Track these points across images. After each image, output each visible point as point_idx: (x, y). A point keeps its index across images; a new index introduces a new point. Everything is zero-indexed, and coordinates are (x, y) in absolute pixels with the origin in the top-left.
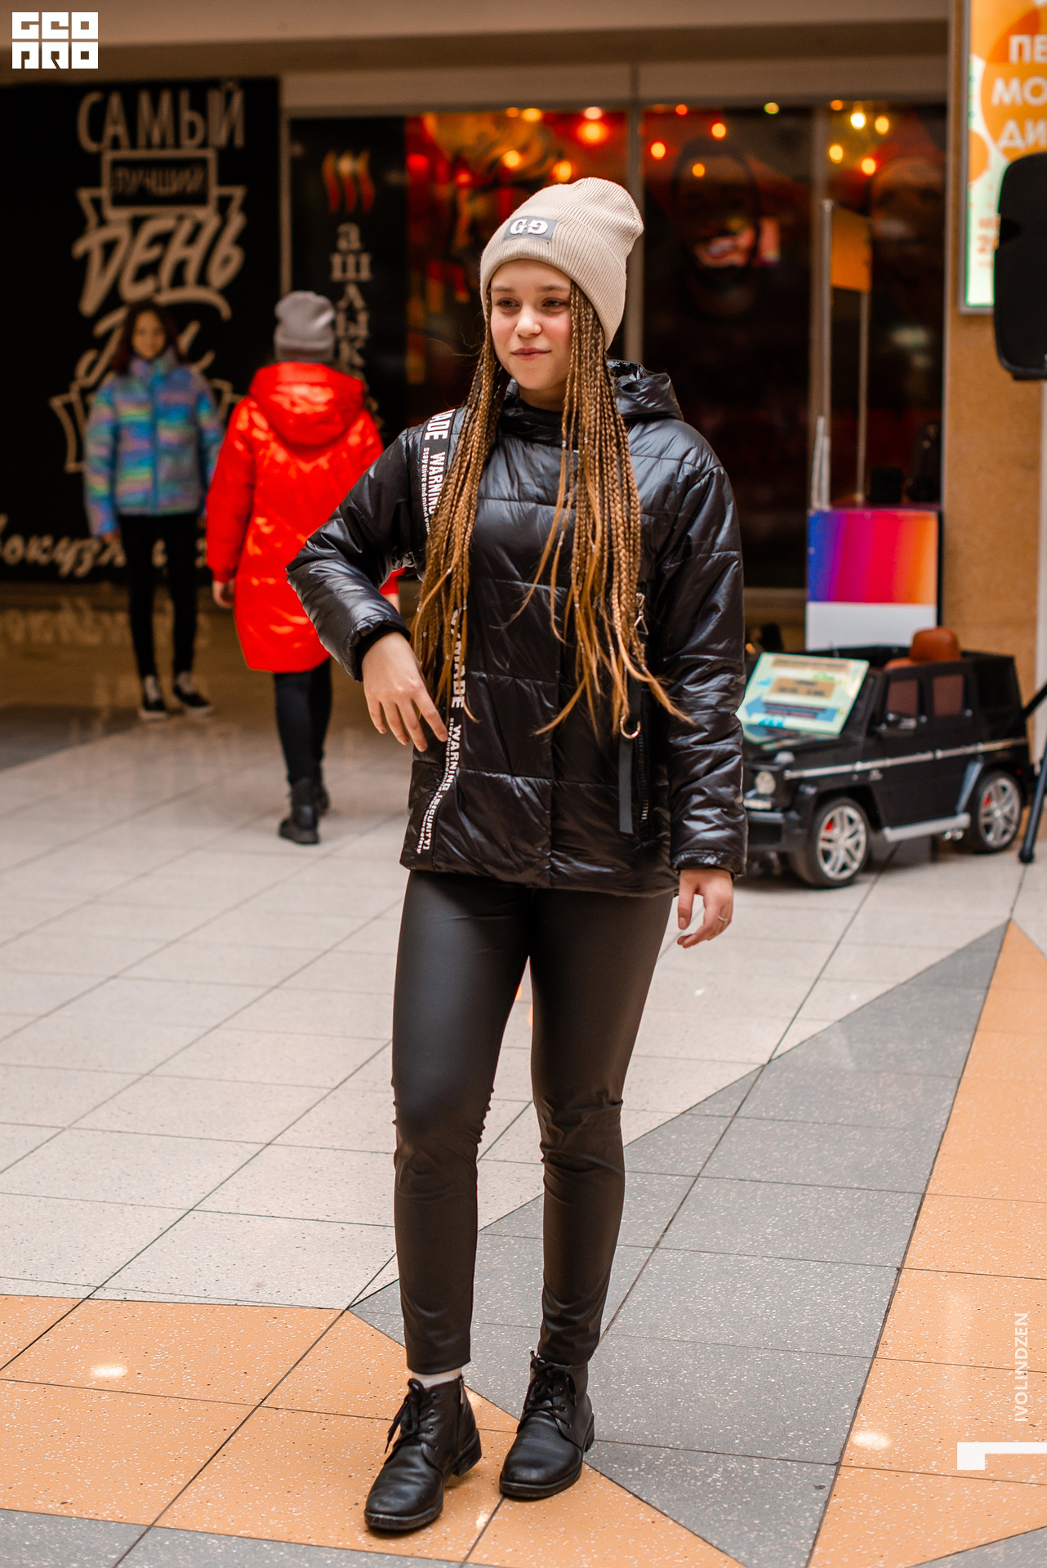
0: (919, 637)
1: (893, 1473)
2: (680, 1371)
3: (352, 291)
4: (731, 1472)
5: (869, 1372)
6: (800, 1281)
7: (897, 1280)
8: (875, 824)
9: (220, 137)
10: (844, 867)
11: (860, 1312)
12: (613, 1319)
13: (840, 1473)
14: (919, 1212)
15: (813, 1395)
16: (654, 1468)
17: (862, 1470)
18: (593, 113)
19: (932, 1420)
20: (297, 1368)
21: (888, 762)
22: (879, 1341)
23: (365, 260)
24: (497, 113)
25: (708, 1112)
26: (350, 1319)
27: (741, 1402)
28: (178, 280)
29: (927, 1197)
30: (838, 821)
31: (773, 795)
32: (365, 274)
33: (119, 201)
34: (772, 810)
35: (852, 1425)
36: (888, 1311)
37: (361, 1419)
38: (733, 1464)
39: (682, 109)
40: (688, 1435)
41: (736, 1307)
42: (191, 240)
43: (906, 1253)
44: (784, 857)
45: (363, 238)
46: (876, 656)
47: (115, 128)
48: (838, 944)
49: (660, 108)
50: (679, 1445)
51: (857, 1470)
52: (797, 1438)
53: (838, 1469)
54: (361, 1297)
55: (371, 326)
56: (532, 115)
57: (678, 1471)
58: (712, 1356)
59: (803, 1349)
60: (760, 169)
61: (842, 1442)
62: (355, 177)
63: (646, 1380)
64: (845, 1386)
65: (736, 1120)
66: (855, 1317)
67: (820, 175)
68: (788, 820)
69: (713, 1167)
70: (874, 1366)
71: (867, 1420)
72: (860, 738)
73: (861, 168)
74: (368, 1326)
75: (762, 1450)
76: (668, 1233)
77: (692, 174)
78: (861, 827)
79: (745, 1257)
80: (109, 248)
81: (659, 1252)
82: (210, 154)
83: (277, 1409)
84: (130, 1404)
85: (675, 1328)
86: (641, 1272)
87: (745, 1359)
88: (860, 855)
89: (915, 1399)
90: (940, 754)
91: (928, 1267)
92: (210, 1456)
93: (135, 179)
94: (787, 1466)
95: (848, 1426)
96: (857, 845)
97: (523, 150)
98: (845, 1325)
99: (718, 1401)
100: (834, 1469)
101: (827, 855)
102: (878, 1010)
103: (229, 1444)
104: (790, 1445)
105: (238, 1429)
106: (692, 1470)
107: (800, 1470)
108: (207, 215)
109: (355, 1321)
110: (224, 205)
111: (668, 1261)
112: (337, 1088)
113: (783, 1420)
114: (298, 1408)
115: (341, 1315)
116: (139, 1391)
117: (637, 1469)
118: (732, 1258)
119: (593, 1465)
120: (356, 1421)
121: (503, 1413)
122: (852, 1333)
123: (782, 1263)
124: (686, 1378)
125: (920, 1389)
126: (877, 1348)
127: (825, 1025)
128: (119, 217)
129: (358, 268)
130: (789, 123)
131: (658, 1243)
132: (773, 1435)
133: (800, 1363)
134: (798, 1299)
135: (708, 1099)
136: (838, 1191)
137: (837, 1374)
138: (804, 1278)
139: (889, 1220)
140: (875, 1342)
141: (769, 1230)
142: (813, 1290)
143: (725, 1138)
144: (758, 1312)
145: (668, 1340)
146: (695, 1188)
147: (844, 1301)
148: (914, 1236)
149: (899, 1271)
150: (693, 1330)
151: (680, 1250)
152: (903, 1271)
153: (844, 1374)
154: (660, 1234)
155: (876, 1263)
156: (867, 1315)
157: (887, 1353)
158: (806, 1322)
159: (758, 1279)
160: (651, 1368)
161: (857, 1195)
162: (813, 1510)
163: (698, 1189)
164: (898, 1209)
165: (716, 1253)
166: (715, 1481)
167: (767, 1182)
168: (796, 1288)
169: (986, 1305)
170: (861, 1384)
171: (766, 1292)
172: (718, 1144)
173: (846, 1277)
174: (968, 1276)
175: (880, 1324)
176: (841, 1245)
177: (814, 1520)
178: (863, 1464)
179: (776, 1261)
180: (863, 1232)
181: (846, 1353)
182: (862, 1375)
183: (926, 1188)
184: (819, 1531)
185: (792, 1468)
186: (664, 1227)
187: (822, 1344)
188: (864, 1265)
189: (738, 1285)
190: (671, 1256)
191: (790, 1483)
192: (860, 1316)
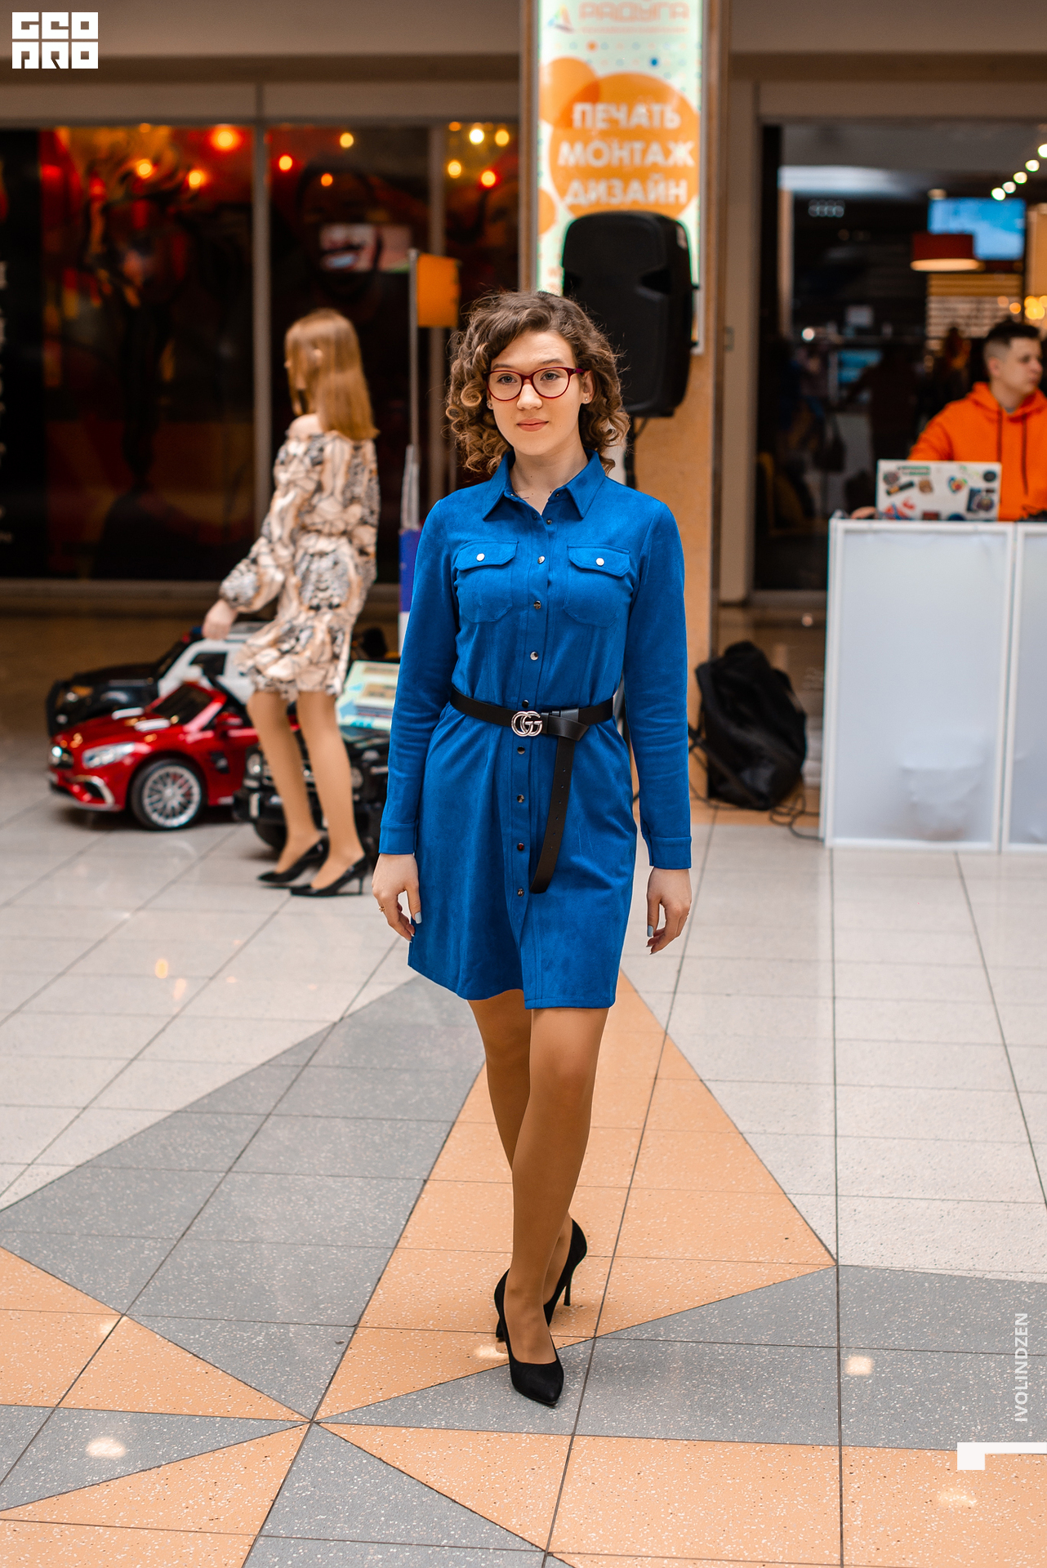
1: (398, 1331)
2: (239, 1264)
4: (271, 1335)
5: (390, 1259)
6: (344, 1192)
7: (422, 1190)
11: (389, 1215)
12: (188, 1228)
13: (356, 1332)
14: (448, 1136)
15: (343, 1277)
16: (209, 1336)
17: (374, 1329)
22: (401, 1236)
25: (284, 1062)
27: (286, 1284)
29: (457, 1124)
35: (371, 1297)
36: (411, 1214)
38: (274, 1329)
40: (241, 1311)
41: (289, 1214)
43: (433, 1168)
50: (233, 1317)
51: (371, 1329)
52: (326, 1309)
53: (355, 1330)
57: (230, 1336)
58: (266, 1250)
59: (340, 1244)
61: (361, 1310)
63: (211, 1271)
64: (370, 1270)
65: (307, 1069)
66: (385, 1218)
69: (283, 1107)
70: (395, 1253)
71: (384, 1294)
75: (298, 1318)
76: (240, 1160)
79: (301, 1177)
81: (231, 1175)
85: (238, 1232)
86: (215, 1191)
87: (293, 1253)
89: (425, 1275)
91: (449, 1179)
94: (316, 1329)
95: (368, 1297)
98: (375, 1225)
99: (267, 1284)
100: (352, 1329)
104: (321, 1314)
106: (240, 1335)
107: (326, 1331)
111: (237, 1181)
113: (317, 1297)
117: (197, 1336)
118: (290, 1177)
119: (162, 1335)
121: (94, 1301)
122: (382, 1230)
123: (330, 1181)
124: (243, 1268)
125: (428, 1269)
126: (398, 1241)
127: (392, 988)
131: (231, 1168)
132: (307, 1307)
133: (336, 1254)
134: (341, 1206)
135: (284, 1052)
136: (384, 1122)
137: (364, 1261)
138: (347, 1191)
139: (423, 1143)
140: (398, 1236)
141: (323, 1155)
142: (354, 1199)
143: (295, 1084)
144: (308, 1218)
145: (232, 1241)
146: (266, 1124)
147: (377, 1207)
148: (441, 1156)
149: (425, 1181)
150: (253, 1233)
151: (247, 1173)
152: (429, 1182)
153: (370, 1260)
154: (233, 1160)
155: (407, 1176)
156: (394, 1216)
157: (406, 1244)
158: (345, 1223)
159: (310, 1193)
160: (215, 1263)
161: (399, 1126)
162: (332, 1359)
163: (268, 1125)
164: (431, 1135)
165: (277, 1174)
166: (258, 1342)
167: (327, 1117)
168: (340, 1198)
169: (491, 1205)
170: (383, 1267)
171: (315, 1202)
172: (289, 1089)
173: (381, 1188)
174: (480, 1184)
175: (404, 1223)
176: (380, 1164)
177: (332, 1367)
178: (376, 1325)
179: (326, 1179)
180: (400, 1153)
181: (373, 1245)
182: (383, 1261)
183: (457, 1117)
184: (335, 1374)
185: (320, 1330)
186: (237, 1155)
187: (355, 1240)
188: (398, 1178)
189: (293, 1198)
190: (240, 1178)
191: (317, 1341)
192: (388, 1218)
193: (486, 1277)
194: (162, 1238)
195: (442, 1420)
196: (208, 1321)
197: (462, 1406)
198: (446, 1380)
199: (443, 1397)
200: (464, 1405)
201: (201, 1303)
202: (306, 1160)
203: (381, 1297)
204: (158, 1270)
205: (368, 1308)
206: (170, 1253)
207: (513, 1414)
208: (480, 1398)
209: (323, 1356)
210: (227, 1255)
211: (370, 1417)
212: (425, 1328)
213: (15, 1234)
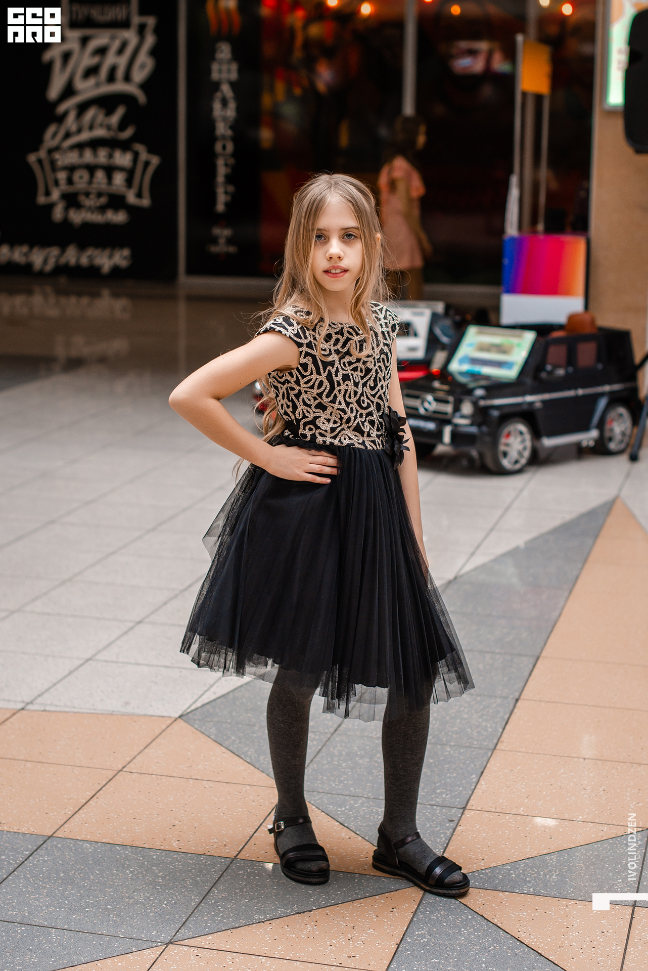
0: (572, 318)
1: (497, 814)
2: (376, 755)
5: (490, 758)
7: (514, 707)
8: (537, 435)
10: (516, 462)
13: (465, 813)
14: (534, 667)
15: (454, 769)
16: (354, 809)
17: (478, 812)
19: (524, 785)
20: (146, 750)
21: (547, 396)
22: (499, 740)
26: (181, 724)
29: (540, 659)
30: (513, 433)
31: (472, 416)
34: (471, 424)
35: (476, 787)
36: (507, 723)
37: (181, 779)
40: (377, 790)
43: (522, 690)
44: (481, 456)
48: (507, 509)
50: (370, 796)
51: (475, 811)
52: (441, 793)
53: (464, 811)
54: (189, 710)
59: (452, 744)
61: (468, 796)
63: (355, 759)
64: (475, 765)
66: (486, 726)
67: (532, 13)
68: (481, 432)
70: (494, 754)
71: (486, 784)
72: (528, 381)
73: (561, 10)
74: (191, 727)
77: (450, 13)
78: (528, 437)
83: (131, 772)
84: (43, 769)
88: (526, 454)
89: (516, 773)
90: (581, 391)
91: (534, 699)
92: (87, 799)
94: (433, 809)
95: (473, 787)
96: (525, 448)
98: (480, 731)
100: (461, 811)
101: (505, 454)
103: (101, 792)
104: (437, 797)
105: (106, 784)
106: (376, 810)
107: (441, 811)
109: (183, 723)
113: (435, 783)
114: (144, 772)
115: (175, 720)
116: (49, 762)
117: (344, 809)
119: (317, 806)
120: (179, 780)
121: (268, 777)
122: (484, 735)
125: (520, 767)
126: (497, 744)
127: (492, 557)
133: (449, 752)
136: (486, 654)
137: (471, 758)
138: (458, 704)
139: (515, 671)
140: (497, 740)
145: (372, 737)
147: (481, 717)
148: (529, 681)
149: (517, 700)
152: (519, 701)
153: (475, 758)
155: (503, 696)
156: (494, 725)
157: (502, 747)
158: (456, 728)
160: (359, 753)
161: (497, 657)
162: (446, 833)
164: (521, 666)
169: (567, 721)
170: (485, 764)
173: (483, 704)
174: (559, 704)
175: (501, 730)
176: (482, 686)
177: (446, 839)
178: (479, 808)
180: (498, 678)
181: (478, 746)
182: (485, 759)
183: (541, 653)
184: (447, 845)
185: (436, 810)
187: (464, 741)
188: (495, 697)
191: (434, 818)
192: (489, 725)
193: (564, 776)
194: (320, 732)
195: (531, 887)
196: (352, 797)
197: (546, 876)
198: (534, 855)
199: (532, 869)
200: (548, 876)
201: (347, 783)
203: (484, 786)
205: (474, 794)
206: (325, 744)
207: (586, 886)
208: (560, 871)
209: (439, 830)
210: (368, 747)
211: (475, 881)
212: (517, 813)
213: (212, 723)
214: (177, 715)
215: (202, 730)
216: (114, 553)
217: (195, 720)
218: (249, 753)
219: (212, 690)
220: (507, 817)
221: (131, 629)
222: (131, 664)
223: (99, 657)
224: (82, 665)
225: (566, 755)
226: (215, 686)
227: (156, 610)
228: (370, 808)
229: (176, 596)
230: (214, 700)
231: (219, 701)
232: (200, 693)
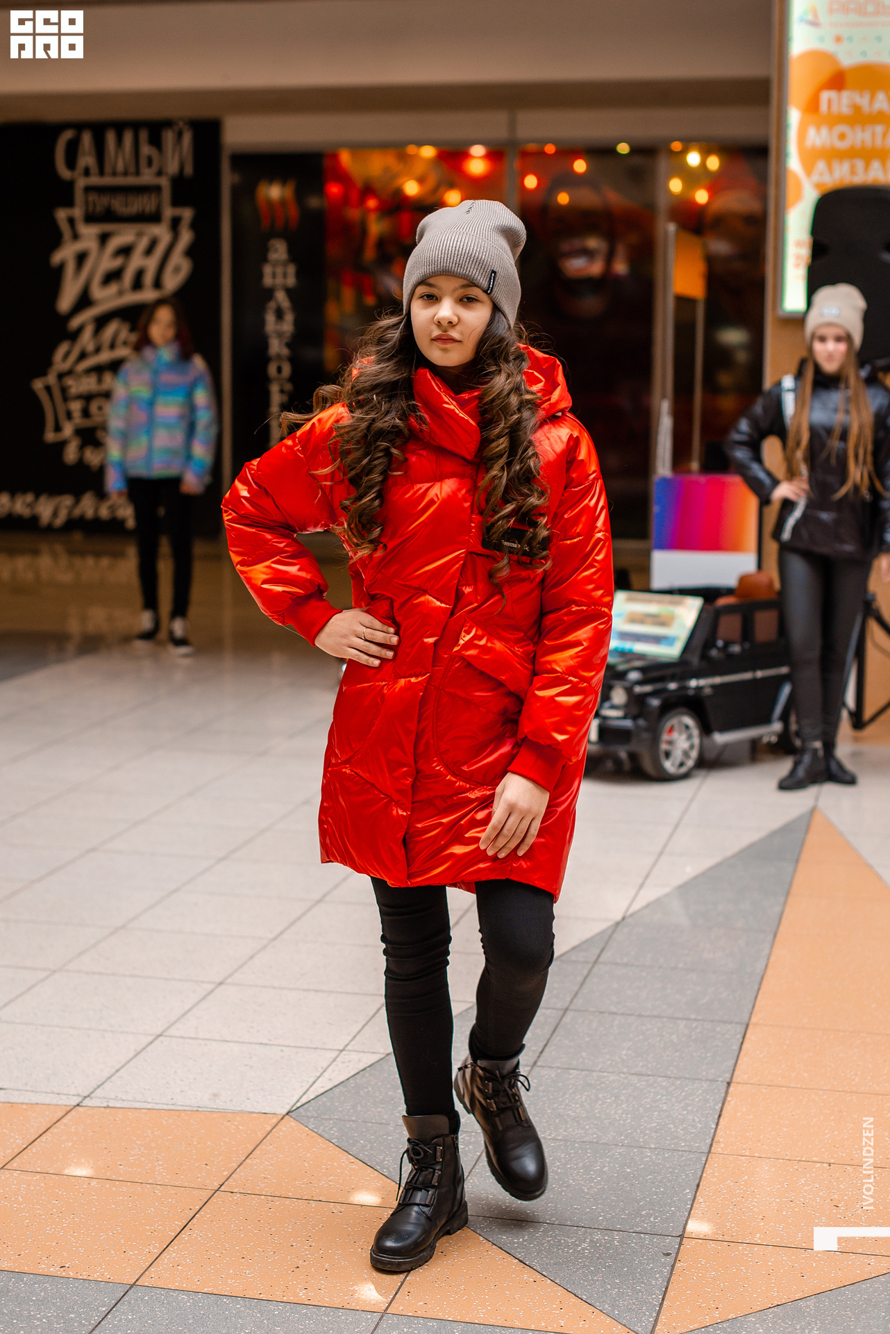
0: (743, 579)
1: (725, 1243)
2: (555, 1163)
3: (281, 297)
4: (596, 1243)
5: (705, 1164)
6: (650, 1092)
7: (727, 1093)
8: (706, 729)
9: (172, 167)
10: (682, 764)
11: (698, 1116)
13: (683, 1243)
14: (744, 1037)
15: (661, 1182)
16: (535, 1239)
17: (700, 1241)
18: (478, 150)
19: (755, 1202)
20: (247, 1161)
21: (717, 680)
22: (713, 1140)
23: (291, 270)
24: (398, 149)
25: (574, 958)
26: (290, 1123)
27: (603, 1188)
28: (137, 284)
29: (750, 1027)
30: (676, 727)
31: (626, 706)
32: (291, 281)
33: (90, 219)
34: (625, 717)
35: (692, 1206)
36: (720, 1116)
37: (300, 1201)
38: (598, 1236)
39: (550, 149)
40: (561, 1213)
41: (599, 1112)
42: (149, 251)
43: (734, 1071)
44: (633, 757)
45: (291, 251)
46: (708, 594)
47: (87, 159)
48: (677, 826)
49: (532, 147)
50: (554, 1222)
51: (697, 1240)
52: (649, 1215)
53: (681, 1241)
54: (298, 1105)
55: (297, 323)
56: (428, 152)
57: (554, 1242)
58: (580, 1152)
59: (653, 1146)
60: (614, 197)
61: (685, 1219)
62: (283, 202)
64: (687, 1175)
65: (596, 966)
66: (694, 1120)
67: (662, 203)
68: (637, 727)
69: (579, 1002)
70: (709, 1157)
71: (705, 1202)
72: (695, 660)
73: (694, 198)
74: (303, 1127)
75: (621, 1225)
76: (544, 1054)
77: (558, 202)
78: (695, 732)
79: (605, 1074)
80: (81, 258)
81: (536, 1069)
82: (164, 182)
83: (232, 1193)
84: (114, 1189)
85: (550, 1129)
87: (607, 1153)
88: (694, 754)
89: (742, 1185)
90: (759, 674)
91: (751, 1082)
92: (179, 1230)
93: (102, 202)
94: (641, 1238)
95: (689, 1206)
96: (692, 747)
97: (421, 181)
98: (686, 1128)
99: (585, 1186)
100: (678, 1240)
101: (668, 755)
102: (708, 879)
103: (194, 1220)
104: (643, 1221)
105: (201, 1208)
107: (651, 1240)
108: (161, 232)
109: (293, 1123)
110: (175, 224)
111: (544, 1076)
112: (275, 939)
113: (638, 1201)
114: (249, 1192)
115: (282, 1118)
116: (121, 1179)
117: (521, 1240)
118: (595, 1074)
120: (296, 1202)
122: (692, 1133)
123: (635, 1079)
124: (559, 1168)
125: (746, 1177)
126: (711, 1145)
127: (667, 890)
128: (90, 232)
129: (285, 275)
130: (637, 160)
131: (535, 1063)
132: (629, 1213)
133: (650, 1157)
134: (648, 1106)
135: (574, 948)
136: (679, 1021)
137: (680, 1165)
138: (653, 1090)
139: (720, 1044)
140: (710, 1140)
141: (624, 1052)
142: (660, 1099)
143: (588, 980)
144: (617, 1117)
146: (564, 1019)
147: (685, 1108)
148: (740, 1058)
149: (729, 1084)
150: (564, 1131)
151: (552, 1067)
152: (732, 1085)
153: (685, 1165)
154: (538, 1055)
155: (710, 1078)
156: (703, 1119)
157: (719, 1149)
158: (655, 1124)
159: (616, 1091)
161: (694, 1025)
162: (662, 1272)
163: (567, 1019)
164: (727, 1036)
165: (582, 1070)
166: (584, 1249)
167: (622, 1014)
168: (646, 1098)
169: (798, 1112)
170: (701, 1172)
171: (622, 1101)
172: (582, 984)
173: (686, 1089)
174: (784, 1089)
175: (714, 1126)
176: (682, 1064)
177: (664, 1279)
178: (700, 1237)
179: (630, 1077)
180: (699, 1054)
181: (687, 1149)
182: (700, 1167)
183: (750, 1019)
184: (666, 1289)
185: (645, 1239)
186: (540, 1050)
187: (667, 1142)
188: (700, 1080)
189: (600, 1096)
190: (546, 1072)
191: (644, 1251)
192: (697, 1120)
196: (530, 1224)
197: (804, 1331)
198: (783, 1301)
199: (781, 1321)
200: (807, 1331)
202: (608, 1057)
203: (702, 1206)
204: (474, 1166)
205: (691, 1216)
208: (822, 1323)
209: (652, 1269)
212: (752, 1241)
213: (331, 1122)
214: (284, 1112)
215: (320, 1132)
216: (177, 890)
217: (309, 1117)
218: (386, 1162)
219: (326, 1075)
220: (740, 1248)
221: (212, 991)
222: (215, 1040)
223: (172, 1032)
224: (151, 1043)
225: (804, 1159)
226: (330, 1070)
227: (241, 966)
228: (556, 1238)
229: (265, 947)
230: (331, 1089)
231: (337, 1090)
232: (313, 1079)
